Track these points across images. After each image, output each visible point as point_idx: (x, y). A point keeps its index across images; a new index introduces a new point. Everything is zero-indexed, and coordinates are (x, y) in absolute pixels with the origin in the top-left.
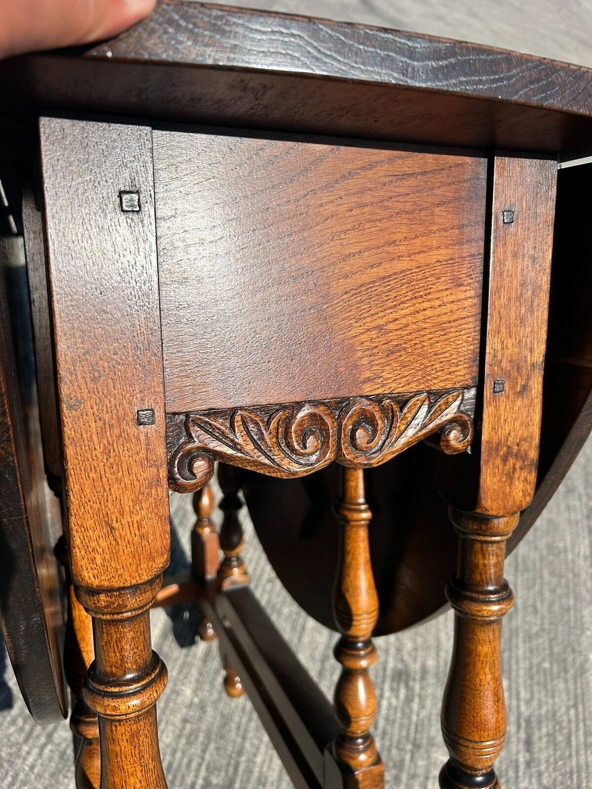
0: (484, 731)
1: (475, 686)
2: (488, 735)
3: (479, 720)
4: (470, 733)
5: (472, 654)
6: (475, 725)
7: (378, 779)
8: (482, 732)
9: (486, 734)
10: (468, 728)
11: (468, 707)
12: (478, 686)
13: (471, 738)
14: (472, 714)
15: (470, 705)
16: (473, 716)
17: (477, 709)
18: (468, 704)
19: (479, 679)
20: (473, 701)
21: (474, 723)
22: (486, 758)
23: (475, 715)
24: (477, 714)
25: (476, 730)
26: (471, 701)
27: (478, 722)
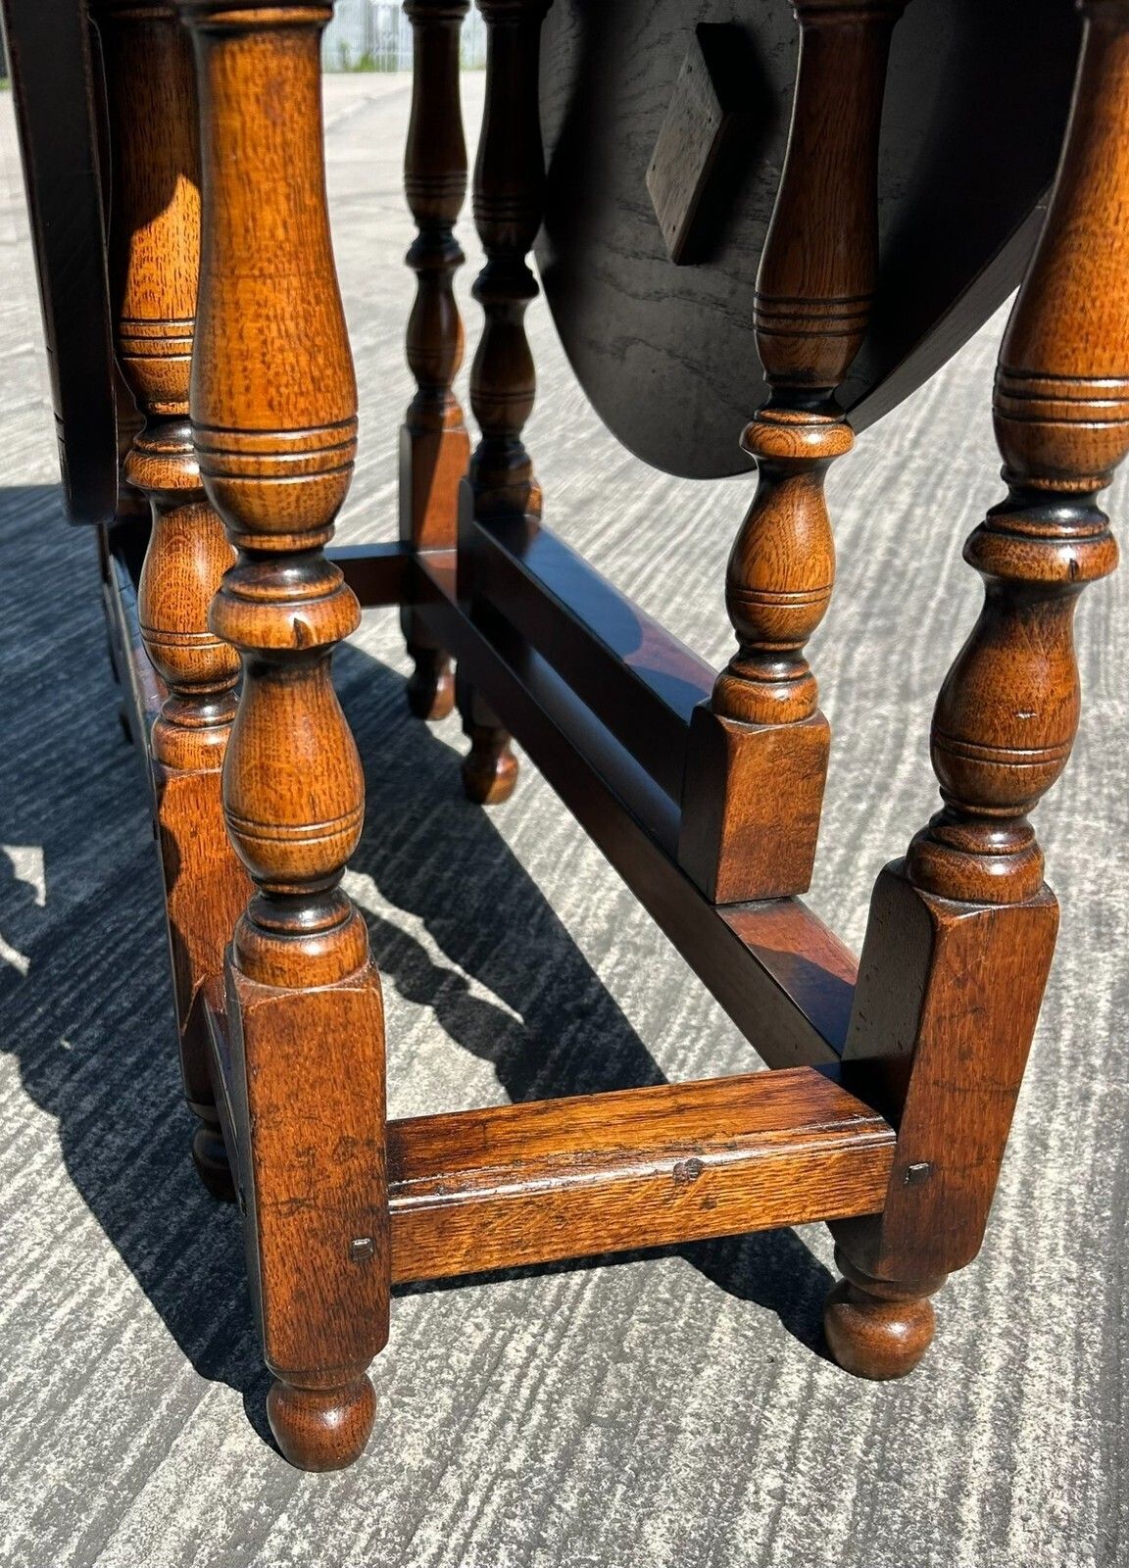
0: (1104, 349)
1: (1102, 226)
2: (1112, 360)
3: (1095, 317)
4: (1066, 356)
5: (1109, 130)
6: (1083, 332)
7: (813, 759)
8: (1099, 351)
9: (1107, 355)
10: (1062, 344)
11: (1072, 288)
12: (1110, 224)
13: (1065, 371)
14: (1080, 304)
15: (1078, 282)
16: (1083, 309)
17: (1097, 288)
18: (1074, 279)
19: (1116, 204)
20: (1089, 266)
21: (1081, 327)
22: (1096, 431)
23: (1088, 305)
24: (1093, 302)
25: (1082, 345)
26: (1082, 268)
27: (1091, 323)
